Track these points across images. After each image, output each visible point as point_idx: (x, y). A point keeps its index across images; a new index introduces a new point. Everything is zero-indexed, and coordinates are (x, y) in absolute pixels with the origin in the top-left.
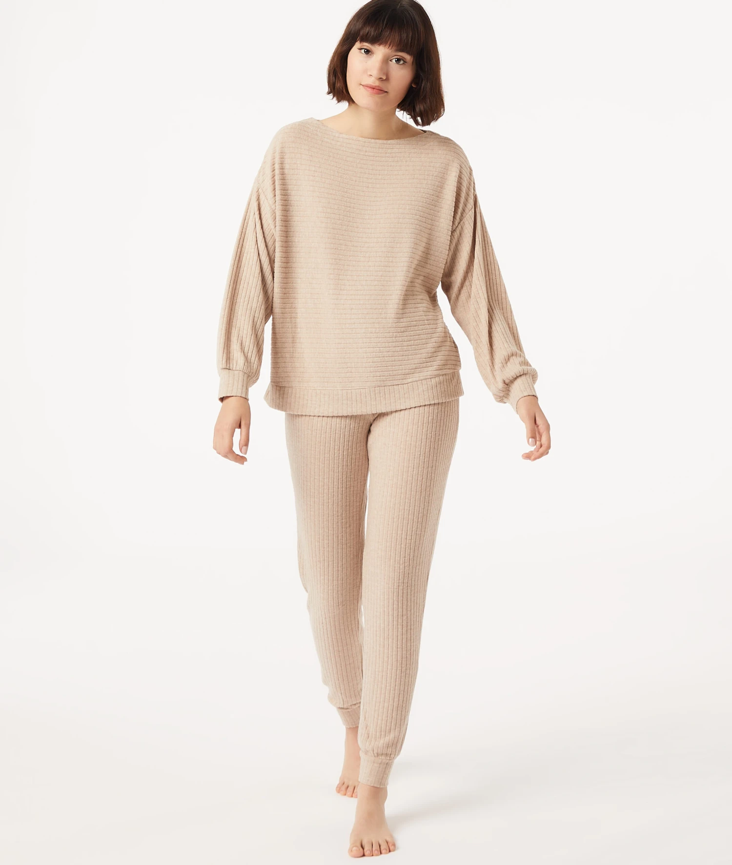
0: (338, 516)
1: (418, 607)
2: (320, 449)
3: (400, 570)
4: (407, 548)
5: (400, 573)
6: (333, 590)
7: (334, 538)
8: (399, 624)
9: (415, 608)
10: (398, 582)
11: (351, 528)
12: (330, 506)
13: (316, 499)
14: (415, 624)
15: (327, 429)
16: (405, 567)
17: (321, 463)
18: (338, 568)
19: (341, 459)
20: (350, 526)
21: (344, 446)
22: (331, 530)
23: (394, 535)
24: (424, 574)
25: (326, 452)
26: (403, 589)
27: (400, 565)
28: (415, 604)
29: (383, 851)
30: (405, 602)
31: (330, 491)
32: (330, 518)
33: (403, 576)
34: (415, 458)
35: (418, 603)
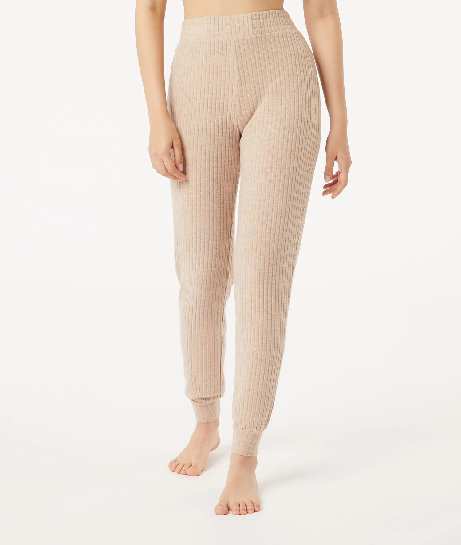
0: (213, 212)
1: (283, 296)
2: (197, 151)
3: (265, 261)
4: (271, 242)
5: (265, 263)
6: (207, 276)
7: (210, 230)
8: (264, 310)
9: (280, 297)
10: (263, 272)
11: (225, 223)
12: (206, 202)
13: (193, 196)
14: (280, 310)
15: (203, 133)
16: (269, 258)
17: (198, 164)
18: (212, 257)
19: (215, 161)
20: (223, 221)
21: (218, 149)
22: (207, 224)
23: (259, 229)
24: (289, 266)
25: (202, 154)
26: (268, 278)
27: (265, 257)
28: (280, 293)
29: (249, 511)
30: (270, 290)
31: (206, 189)
32: (206, 213)
33: (268, 266)
34: (277, 159)
35: (283, 292)
